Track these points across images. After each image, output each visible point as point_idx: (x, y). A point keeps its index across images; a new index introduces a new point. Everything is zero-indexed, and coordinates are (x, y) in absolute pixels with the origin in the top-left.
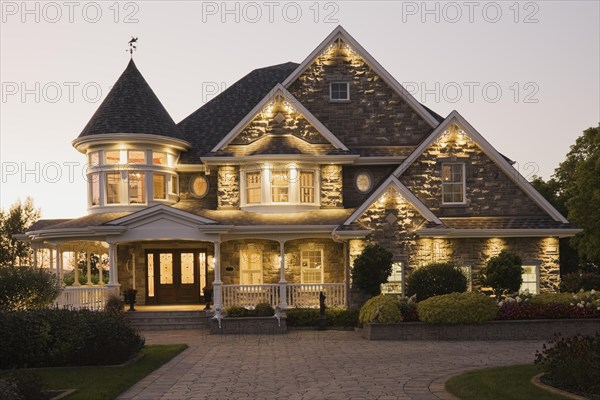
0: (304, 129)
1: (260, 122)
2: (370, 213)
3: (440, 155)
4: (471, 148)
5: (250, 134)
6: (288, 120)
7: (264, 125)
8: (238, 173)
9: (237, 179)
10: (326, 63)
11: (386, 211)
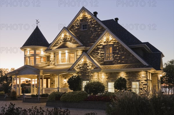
0: (72, 40)
2: (79, 65)
3: (104, 44)
4: (114, 41)
5: (58, 43)
6: (68, 38)
7: (61, 40)
8: (55, 55)
9: (55, 57)
10: (81, 19)
11: (84, 64)
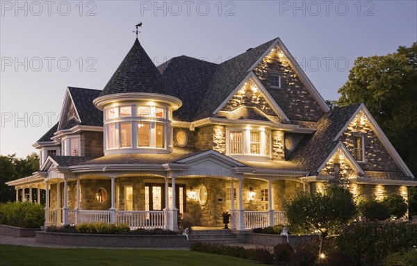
0: (262, 104)
1: (238, 96)
3: (353, 130)
4: (367, 127)
5: (232, 104)
6: (254, 97)
7: (240, 99)
8: (225, 131)
9: (224, 135)
10: (268, 61)
11: (335, 164)
